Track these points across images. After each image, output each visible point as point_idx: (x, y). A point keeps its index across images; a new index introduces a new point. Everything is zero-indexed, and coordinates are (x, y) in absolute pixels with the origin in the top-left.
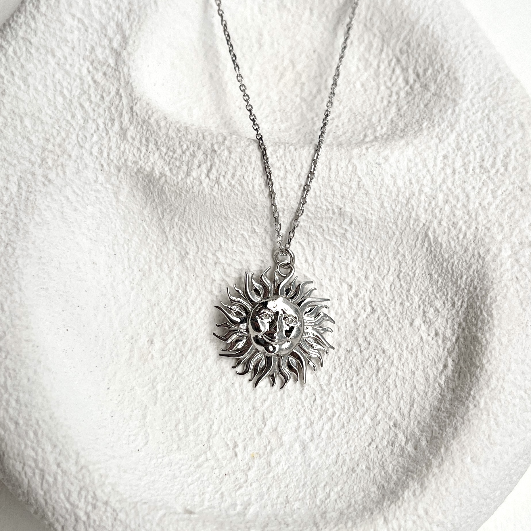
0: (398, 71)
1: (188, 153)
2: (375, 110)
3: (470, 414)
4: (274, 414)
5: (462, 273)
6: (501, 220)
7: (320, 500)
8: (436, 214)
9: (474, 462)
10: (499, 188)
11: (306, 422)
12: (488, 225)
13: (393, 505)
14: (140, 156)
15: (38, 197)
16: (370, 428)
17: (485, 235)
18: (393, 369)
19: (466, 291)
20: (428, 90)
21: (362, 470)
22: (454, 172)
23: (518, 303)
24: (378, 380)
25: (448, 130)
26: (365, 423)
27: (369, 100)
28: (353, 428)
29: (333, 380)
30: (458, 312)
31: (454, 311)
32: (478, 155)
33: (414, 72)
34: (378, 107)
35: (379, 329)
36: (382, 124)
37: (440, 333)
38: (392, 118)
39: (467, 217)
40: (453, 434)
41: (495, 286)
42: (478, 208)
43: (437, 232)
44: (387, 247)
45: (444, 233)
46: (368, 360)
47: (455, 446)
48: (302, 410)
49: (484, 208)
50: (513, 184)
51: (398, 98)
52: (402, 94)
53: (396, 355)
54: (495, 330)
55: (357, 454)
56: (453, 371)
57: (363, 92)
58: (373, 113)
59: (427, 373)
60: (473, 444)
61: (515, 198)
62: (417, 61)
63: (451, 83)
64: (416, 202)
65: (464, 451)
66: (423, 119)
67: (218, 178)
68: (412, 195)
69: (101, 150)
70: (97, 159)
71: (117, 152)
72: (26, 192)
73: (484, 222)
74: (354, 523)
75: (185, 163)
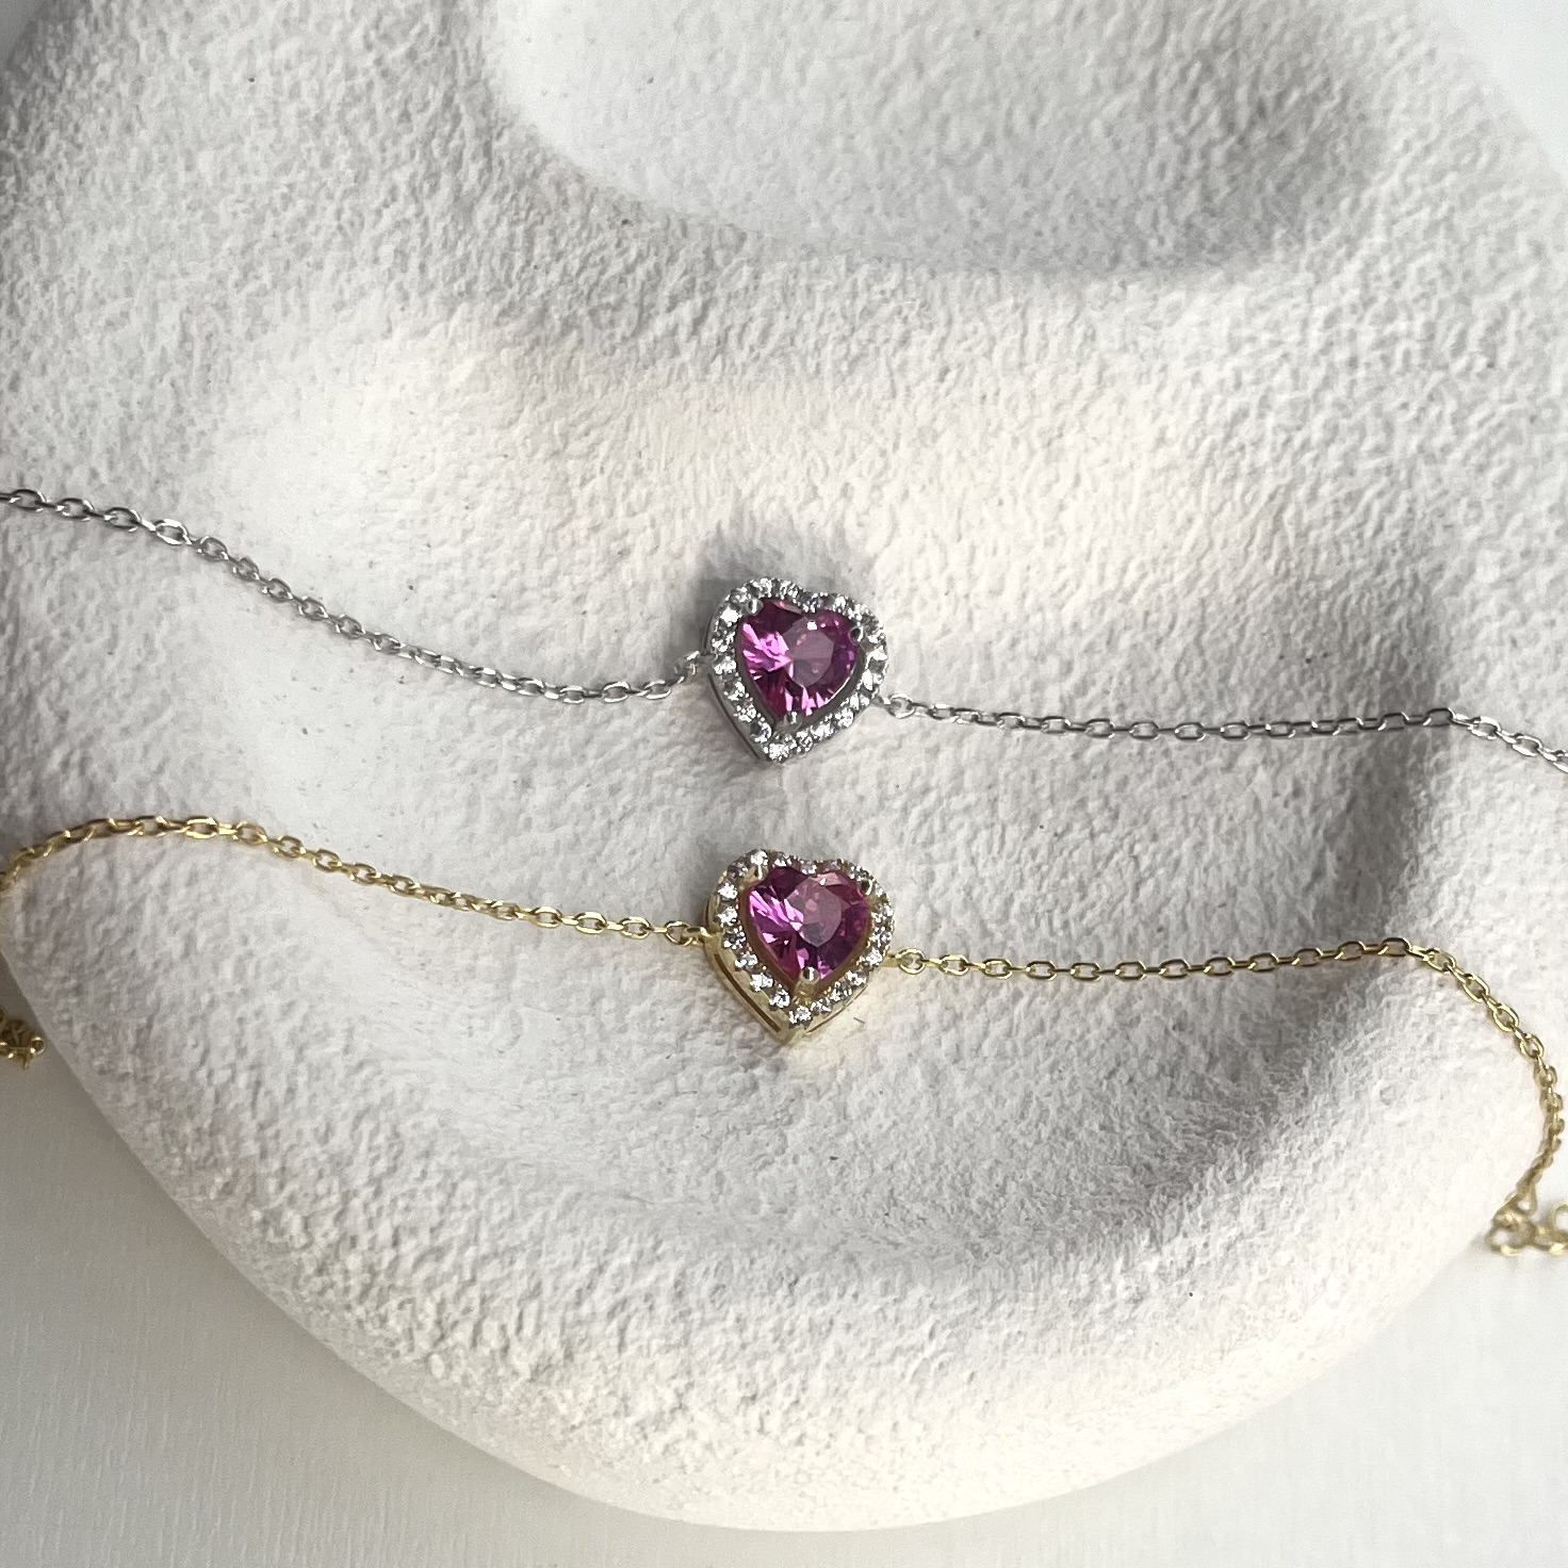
0: (1206, 96)
1: (640, 272)
2: (1141, 195)
3: (1380, 980)
5: (1368, 626)
6: (1476, 493)
7: (980, 1201)
8: (1303, 469)
9: (1388, 1103)
10: (1471, 408)
11: (941, 1015)
12: (1442, 503)
13: (1175, 1203)
14: (508, 276)
15: (237, 364)
16: (1114, 1033)
17: (1431, 526)
18: (1179, 882)
19: (1378, 674)
20: (1290, 148)
21: (1091, 1133)
22: (1353, 363)
23: (1515, 703)
24: (1136, 910)
25: (1341, 252)
26: (1099, 1022)
27: (1127, 170)
28: (1067, 1034)
29: (1015, 909)
32: (1420, 319)
33: (1250, 98)
34: (1150, 188)
35: (1141, 778)
36: (1161, 232)
37: (1307, 787)
38: (1189, 219)
39: (1384, 480)
40: (1335, 1032)
41: (1455, 658)
42: (1415, 458)
43: (1306, 520)
44: (1169, 561)
45: (1324, 521)
46: (1110, 857)
47: (1341, 1060)
49: (1431, 459)
50: (1512, 399)
51: (1206, 167)
52: (1218, 155)
53: (1187, 844)
54: (1450, 772)
55: (1079, 1096)
56: (1338, 885)
57: (1108, 149)
58: (1137, 204)
59: (1270, 892)
60: (1388, 1054)
61: (1514, 437)
62: (1258, 71)
63: (1351, 130)
64: (1252, 434)
65: (1363, 1073)
66: (1273, 221)
67: (722, 342)
68: (1241, 415)
69: (401, 254)
70: (391, 278)
71: (446, 261)
72: (204, 351)
73: (1431, 494)
74: (1072, 1244)
75: (631, 297)
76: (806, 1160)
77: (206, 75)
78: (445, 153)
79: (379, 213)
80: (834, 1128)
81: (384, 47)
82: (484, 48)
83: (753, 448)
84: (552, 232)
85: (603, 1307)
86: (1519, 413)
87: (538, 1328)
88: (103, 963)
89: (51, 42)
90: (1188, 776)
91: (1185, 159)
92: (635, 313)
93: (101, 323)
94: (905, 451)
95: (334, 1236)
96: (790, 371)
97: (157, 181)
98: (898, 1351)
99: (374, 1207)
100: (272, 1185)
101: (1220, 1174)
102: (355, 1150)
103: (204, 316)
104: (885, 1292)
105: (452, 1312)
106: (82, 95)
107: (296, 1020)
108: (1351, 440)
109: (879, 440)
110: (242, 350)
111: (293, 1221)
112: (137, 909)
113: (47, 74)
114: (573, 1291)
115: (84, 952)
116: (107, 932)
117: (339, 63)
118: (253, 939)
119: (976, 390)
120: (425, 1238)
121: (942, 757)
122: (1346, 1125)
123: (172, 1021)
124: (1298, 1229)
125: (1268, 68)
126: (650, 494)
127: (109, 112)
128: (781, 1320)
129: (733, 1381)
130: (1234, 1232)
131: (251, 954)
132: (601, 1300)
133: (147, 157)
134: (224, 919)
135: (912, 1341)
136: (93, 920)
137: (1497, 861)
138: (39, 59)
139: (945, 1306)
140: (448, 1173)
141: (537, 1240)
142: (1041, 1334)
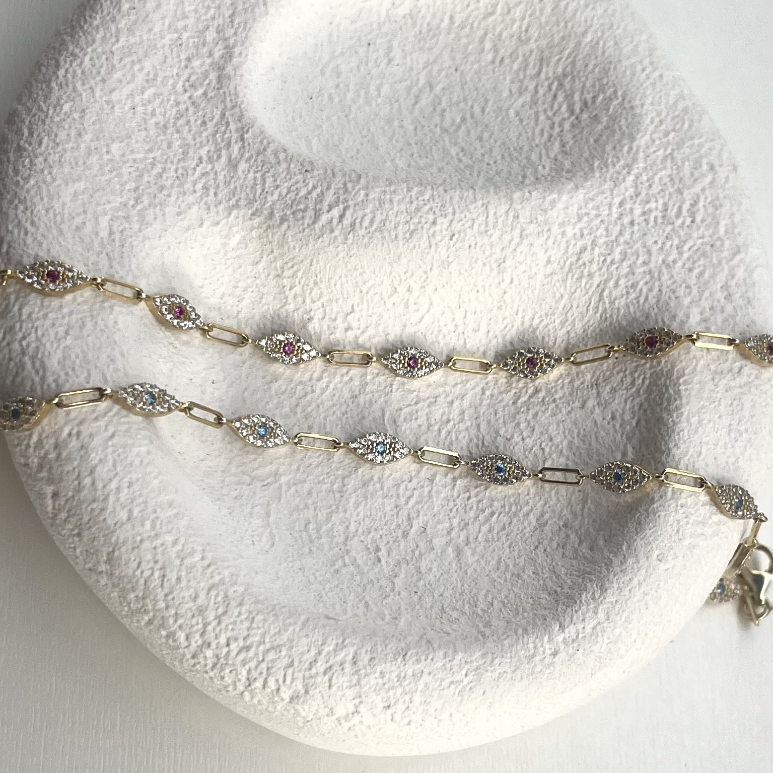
0: (560, 98)
2: (534, 145)
3: (655, 506)
4: (421, 513)
6: (689, 282)
7: (482, 610)
8: (612, 273)
9: (660, 561)
10: (685, 242)
11: (459, 523)
12: (674, 287)
13: (569, 610)
14: (254, 197)
15: (135, 243)
16: (536, 529)
17: (670, 298)
20: (599, 123)
21: (529, 576)
22: (632, 223)
23: (710, 377)
25: (625, 172)
26: (530, 524)
27: (526, 133)
28: (516, 530)
30: (638, 390)
31: (634, 389)
32: (661, 201)
33: (581, 98)
34: (537, 141)
35: (544, 412)
36: (543, 163)
37: (618, 415)
38: (556, 155)
39: (648, 277)
40: (636, 529)
42: (660, 267)
43: (614, 295)
44: (553, 314)
45: (622, 296)
46: (532, 449)
47: (639, 542)
48: (455, 509)
49: (668, 266)
50: (702, 237)
51: (562, 131)
52: (567, 126)
53: (565, 443)
54: (683, 410)
55: (522, 558)
57: (518, 122)
58: (531, 150)
60: (660, 539)
61: (704, 254)
62: (584, 86)
63: (627, 114)
64: (589, 258)
65: (649, 548)
66: (593, 157)
67: (353, 225)
68: (583, 249)
69: (206, 188)
70: (202, 199)
71: (226, 191)
72: (120, 239)
73: (669, 283)
74: (525, 631)
75: (311, 206)
76: (404, 594)
77: (113, 107)
78: (223, 141)
79: (194, 169)
80: (415, 578)
81: (192, 90)
82: (238, 89)
83: (368, 272)
84: (273, 176)
85: (322, 670)
86: (706, 244)
87: (293, 680)
88: (91, 523)
89: (40, 93)
90: (564, 411)
91: (552, 127)
92: (313, 213)
93: (74, 228)
94: (436, 271)
95: (200, 642)
96: (384, 238)
97: (94, 159)
98: (452, 682)
99: (218, 629)
100: (171, 621)
101: (589, 596)
102: (208, 605)
103: (119, 222)
104: (445, 657)
105: (254, 674)
106: (57, 119)
107: (179, 547)
108: (633, 258)
109: (424, 267)
110: (137, 236)
111: (181, 636)
112: (106, 499)
113: (40, 109)
114: (308, 663)
115: (82, 519)
116: (92, 510)
117: (173, 98)
118: (159, 510)
119: (467, 244)
120: (241, 643)
121: (455, 405)
122: (643, 572)
123: (123, 549)
124: (623, 619)
125: (588, 84)
126: (321, 293)
127: (70, 127)
128: (401, 672)
129: (380, 699)
130: (595, 622)
131: (157, 518)
132: (320, 667)
133: (89, 148)
134: (145, 502)
135: (458, 678)
136: (86, 504)
137: (704, 450)
138: (35, 100)
139: (471, 662)
140: (250, 612)
141: (291, 641)
142: (514, 672)
